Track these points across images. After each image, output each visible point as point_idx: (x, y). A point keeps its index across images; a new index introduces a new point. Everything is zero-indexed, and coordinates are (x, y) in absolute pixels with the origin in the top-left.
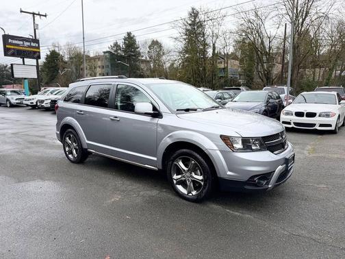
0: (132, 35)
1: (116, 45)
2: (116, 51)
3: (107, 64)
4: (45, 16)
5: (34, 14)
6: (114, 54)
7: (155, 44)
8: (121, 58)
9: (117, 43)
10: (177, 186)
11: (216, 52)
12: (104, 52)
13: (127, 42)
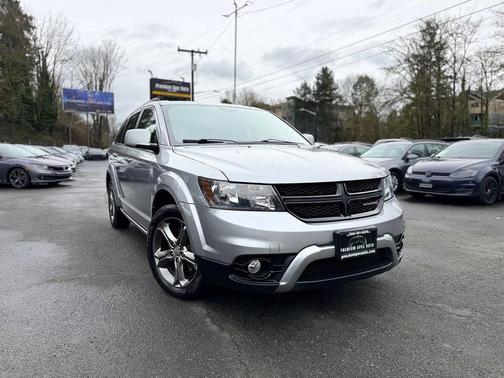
0: (328, 72)
1: (305, 87)
2: (304, 95)
3: (290, 114)
4: (206, 53)
5: (193, 52)
6: (300, 100)
7: (365, 81)
8: (310, 105)
9: (305, 84)
10: (161, 269)
11: (466, 88)
12: (288, 99)
13: (320, 82)
